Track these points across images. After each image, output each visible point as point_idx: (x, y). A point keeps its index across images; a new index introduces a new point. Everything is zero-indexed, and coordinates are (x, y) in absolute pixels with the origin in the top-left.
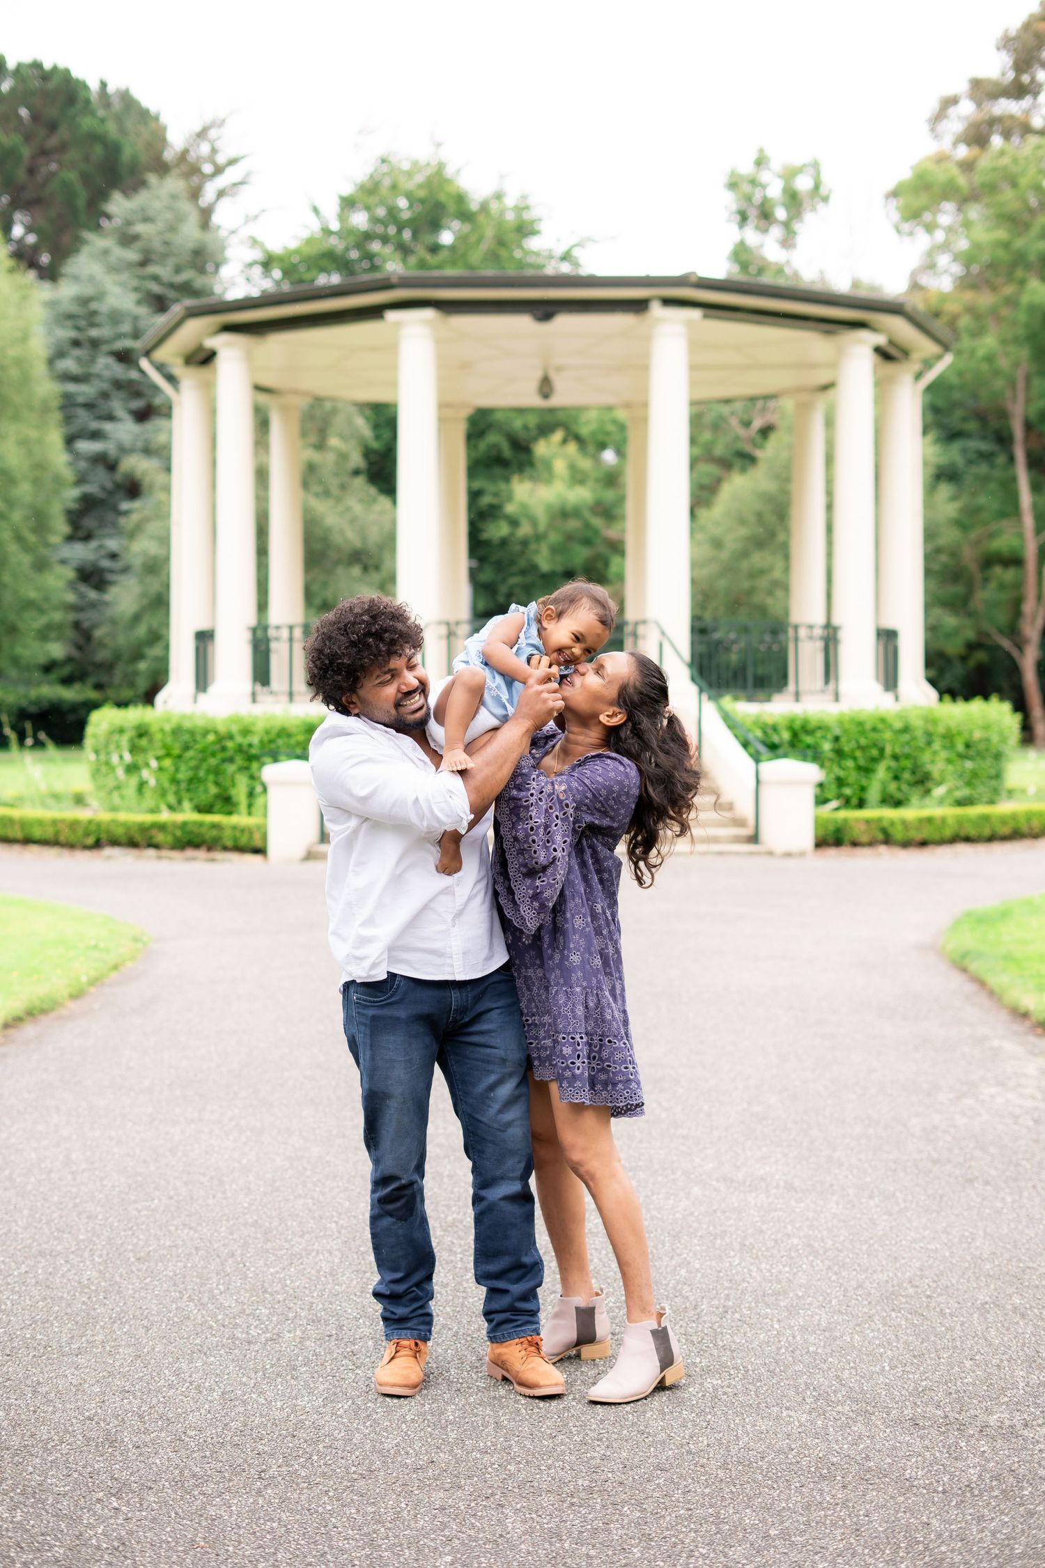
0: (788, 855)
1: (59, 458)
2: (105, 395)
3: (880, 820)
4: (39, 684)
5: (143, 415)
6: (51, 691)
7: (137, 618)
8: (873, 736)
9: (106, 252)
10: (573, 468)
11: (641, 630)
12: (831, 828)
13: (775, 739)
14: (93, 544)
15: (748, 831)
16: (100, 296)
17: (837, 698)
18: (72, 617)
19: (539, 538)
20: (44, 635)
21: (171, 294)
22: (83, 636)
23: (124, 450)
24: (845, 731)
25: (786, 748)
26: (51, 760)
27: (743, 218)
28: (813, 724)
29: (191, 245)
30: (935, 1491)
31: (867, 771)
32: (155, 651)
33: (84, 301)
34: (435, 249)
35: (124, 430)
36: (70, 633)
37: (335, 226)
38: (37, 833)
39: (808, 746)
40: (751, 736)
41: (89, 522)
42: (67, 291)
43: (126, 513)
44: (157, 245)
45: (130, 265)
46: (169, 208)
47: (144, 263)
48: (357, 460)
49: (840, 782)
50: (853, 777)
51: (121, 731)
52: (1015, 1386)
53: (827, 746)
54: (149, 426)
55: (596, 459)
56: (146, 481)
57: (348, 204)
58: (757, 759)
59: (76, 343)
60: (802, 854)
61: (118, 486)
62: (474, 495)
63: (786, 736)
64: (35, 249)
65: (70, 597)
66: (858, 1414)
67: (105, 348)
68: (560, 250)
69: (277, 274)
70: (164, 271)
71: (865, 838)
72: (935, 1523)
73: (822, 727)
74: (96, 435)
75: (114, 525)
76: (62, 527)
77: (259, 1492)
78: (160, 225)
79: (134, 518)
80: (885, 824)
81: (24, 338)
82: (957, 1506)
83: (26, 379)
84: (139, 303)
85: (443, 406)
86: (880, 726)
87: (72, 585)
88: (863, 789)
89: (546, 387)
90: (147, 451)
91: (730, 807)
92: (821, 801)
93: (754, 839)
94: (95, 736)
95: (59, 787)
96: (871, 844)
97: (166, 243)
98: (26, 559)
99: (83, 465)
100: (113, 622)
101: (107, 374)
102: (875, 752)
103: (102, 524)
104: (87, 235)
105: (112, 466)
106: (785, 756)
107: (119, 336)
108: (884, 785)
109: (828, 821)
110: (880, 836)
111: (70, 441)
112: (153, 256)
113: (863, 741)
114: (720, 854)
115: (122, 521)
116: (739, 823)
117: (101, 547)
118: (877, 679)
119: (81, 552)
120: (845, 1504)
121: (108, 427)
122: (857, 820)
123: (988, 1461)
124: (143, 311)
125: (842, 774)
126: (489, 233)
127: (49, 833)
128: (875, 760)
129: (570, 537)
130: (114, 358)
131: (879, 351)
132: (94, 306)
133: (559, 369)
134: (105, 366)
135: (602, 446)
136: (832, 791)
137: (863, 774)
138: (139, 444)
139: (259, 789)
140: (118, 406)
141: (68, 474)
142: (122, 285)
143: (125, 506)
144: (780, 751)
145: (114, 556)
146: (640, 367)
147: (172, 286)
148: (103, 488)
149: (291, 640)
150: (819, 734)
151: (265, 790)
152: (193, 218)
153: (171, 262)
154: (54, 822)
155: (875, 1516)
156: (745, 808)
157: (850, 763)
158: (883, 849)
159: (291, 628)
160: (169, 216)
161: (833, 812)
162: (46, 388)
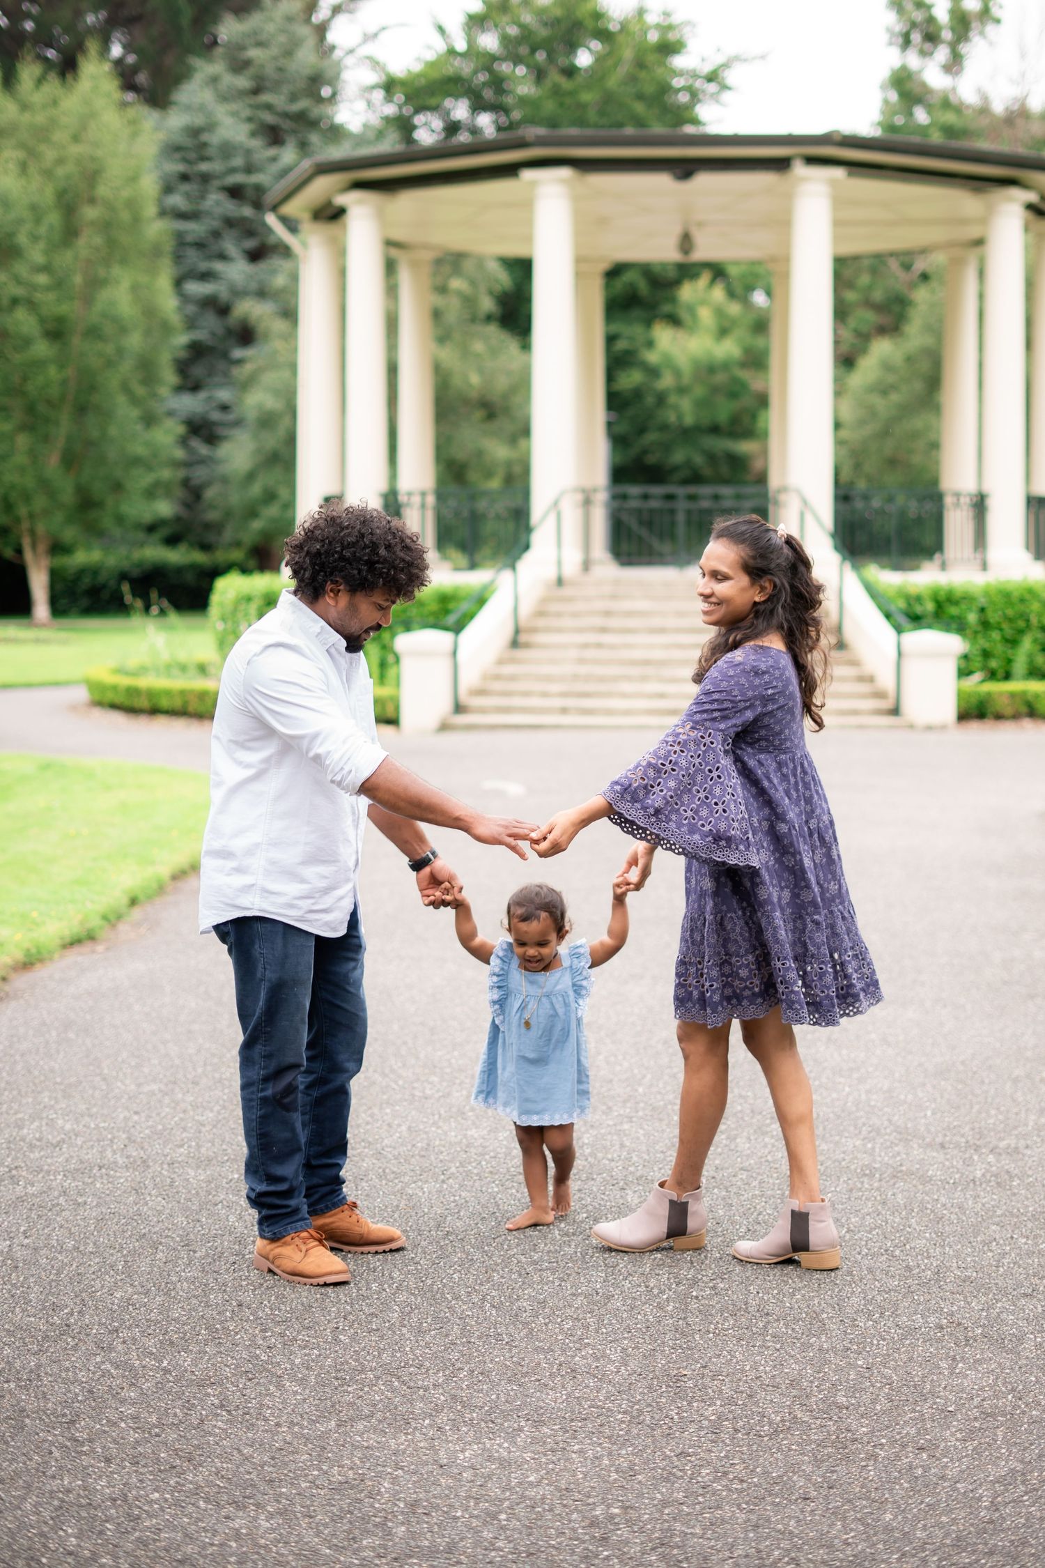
0: (929, 728)
1: (169, 303)
2: (216, 234)
3: (1024, 693)
4: (142, 545)
5: (255, 256)
6: (155, 553)
7: (251, 477)
8: (1021, 608)
9: (214, 80)
10: (719, 313)
11: (783, 498)
12: (974, 700)
13: (918, 609)
14: (202, 395)
15: (888, 704)
16: (210, 127)
17: (984, 566)
18: (181, 474)
19: (682, 390)
20: (151, 493)
21: (286, 125)
22: (193, 494)
23: (238, 293)
24: (992, 603)
25: (929, 620)
26: (171, 628)
27: (906, 42)
28: (958, 594)
29: (307, 72)
30: (948, 1183)
31: (1013, 642)
32: (272, 511)
33: (195, 132)
34: (571, 71)
35: (237, 271)
36: (179, 493)
37: (461, 46)
38: (164, 703)
39: (952, 617)
40: (893, 608)
41: (198, 371)
42: (176, 120)
43: (240, 362)
44: (269, 71)
45: (242, 94)
46: (283, 31)
47: (256, 91)
48: (487, 304)
49: (986, 654)
50: (999, 648)
51: (249, 599)
52: (1026, 1125)
53: (972, 618)
54: (263, 266)
55: (745, 301)
56: (261, 328)
57: (476, 22)
58: (899, 630)
59: (185, 177)
60: (943, 728)
61: (229, 332)
62: (610, 339)
63: (930, 606)
64: (135, 70)
65: (179, 454)
66: (900, 1140)
67: (216, 183)
68: (707, 69)
69: (399, 97)
70: (277, 99)
71: (1008, 711)
72: (943, 1200)
73: (967, 598)
74: (206, 276)
75: (226, 374)
76: (170, 377)
77: (443, 1181)
78: (274, 51)
79: (248, 368)
80: (1030, 698)
81: (134, 179)
82: (962, 1190)
83: (137, 220)
84: (253, 134)
85: (580, 261)
86: (1027, 596)
87: (183, 441)
88: (1009, 661)
89: (686, 242)
90: (262, 293)
91: (871, 679)
92: (963, 673)
93: (895, 711)
94: (221, 604)
95: (182, 656)
96: (1016, 717)
97: (280, 70)
98: (135, 413)
99: (191, 309)
100: (225, 480)
101: (218, 211)
102: (1021, 624)
103: (211, 374)
104: (196, 62)
105: (223, 310)
106: (929, 627)
107: (233, 170)
108: (1031, 657)
109: (969, 695)
110: (1024, 709)
111: (178, 283)
112: (267, 84)
113: (1010, 612)
114: (861, 727)
115: (236, 372)
116: (880, 695)
117: (210, 398)
118: (1028, 548)
119: (190, 404)
120: (878, 1189)
121: (218, 266)
122: (1001, 694)
123: (991, 1166)
124: (256, 143)
125: (987, 645)
126: (628, 54)
127: (177, 703)
128: (1021, 632)
129: (715, 390)
130: (227, 194)
131: (1030, 207)
132: (205, 137)
133: (700, 224)
134: (216, 203)
135: (750, 288)
136: (977, 662)
137: (1009, 645)
138: (253, 286)
139: (391, 659)
140: (230, 246)
141: (175, 319)
142: (234, 114)
143: (238, 353)
144: (924, 621)
145: (225, 408)
146: (783, 223)
147: (286, 115)
148: (213, 334)
149: (423, 506)
150: (963, 607)
151: (397, 660)
152: (311, 42)
153: (286, 89)
154: (183, 693)
155: (900, 1196)
156: (886, 680)
157: (996, 635)
158: (1027, 724)
159: (423, 494)
160: (282, 39)
161: (975, 684)
162: (157, 229)
